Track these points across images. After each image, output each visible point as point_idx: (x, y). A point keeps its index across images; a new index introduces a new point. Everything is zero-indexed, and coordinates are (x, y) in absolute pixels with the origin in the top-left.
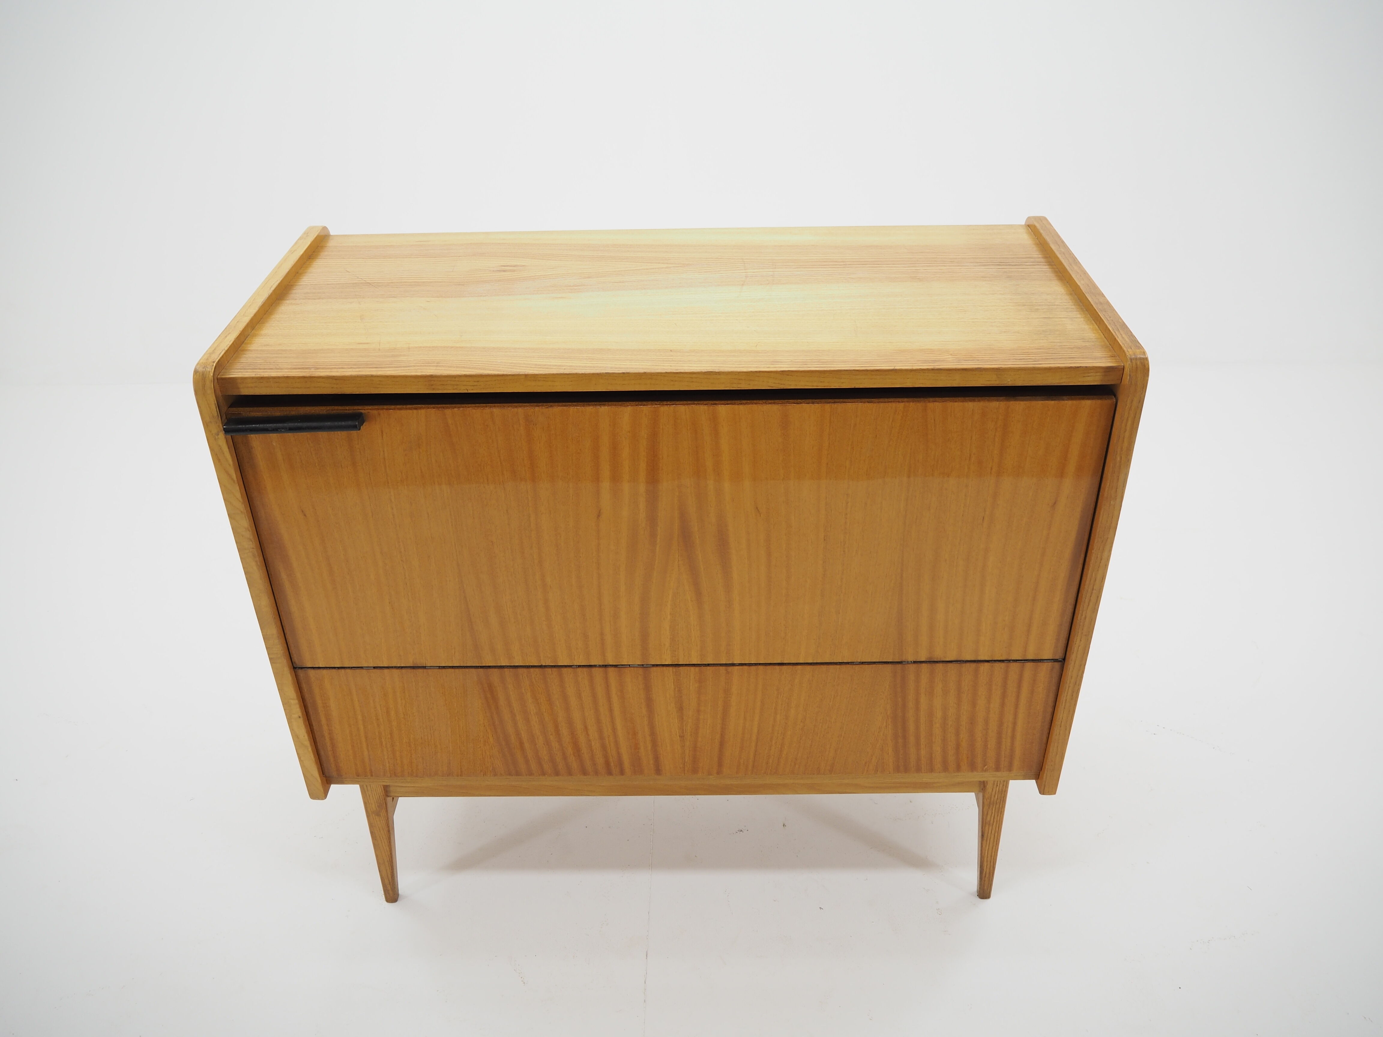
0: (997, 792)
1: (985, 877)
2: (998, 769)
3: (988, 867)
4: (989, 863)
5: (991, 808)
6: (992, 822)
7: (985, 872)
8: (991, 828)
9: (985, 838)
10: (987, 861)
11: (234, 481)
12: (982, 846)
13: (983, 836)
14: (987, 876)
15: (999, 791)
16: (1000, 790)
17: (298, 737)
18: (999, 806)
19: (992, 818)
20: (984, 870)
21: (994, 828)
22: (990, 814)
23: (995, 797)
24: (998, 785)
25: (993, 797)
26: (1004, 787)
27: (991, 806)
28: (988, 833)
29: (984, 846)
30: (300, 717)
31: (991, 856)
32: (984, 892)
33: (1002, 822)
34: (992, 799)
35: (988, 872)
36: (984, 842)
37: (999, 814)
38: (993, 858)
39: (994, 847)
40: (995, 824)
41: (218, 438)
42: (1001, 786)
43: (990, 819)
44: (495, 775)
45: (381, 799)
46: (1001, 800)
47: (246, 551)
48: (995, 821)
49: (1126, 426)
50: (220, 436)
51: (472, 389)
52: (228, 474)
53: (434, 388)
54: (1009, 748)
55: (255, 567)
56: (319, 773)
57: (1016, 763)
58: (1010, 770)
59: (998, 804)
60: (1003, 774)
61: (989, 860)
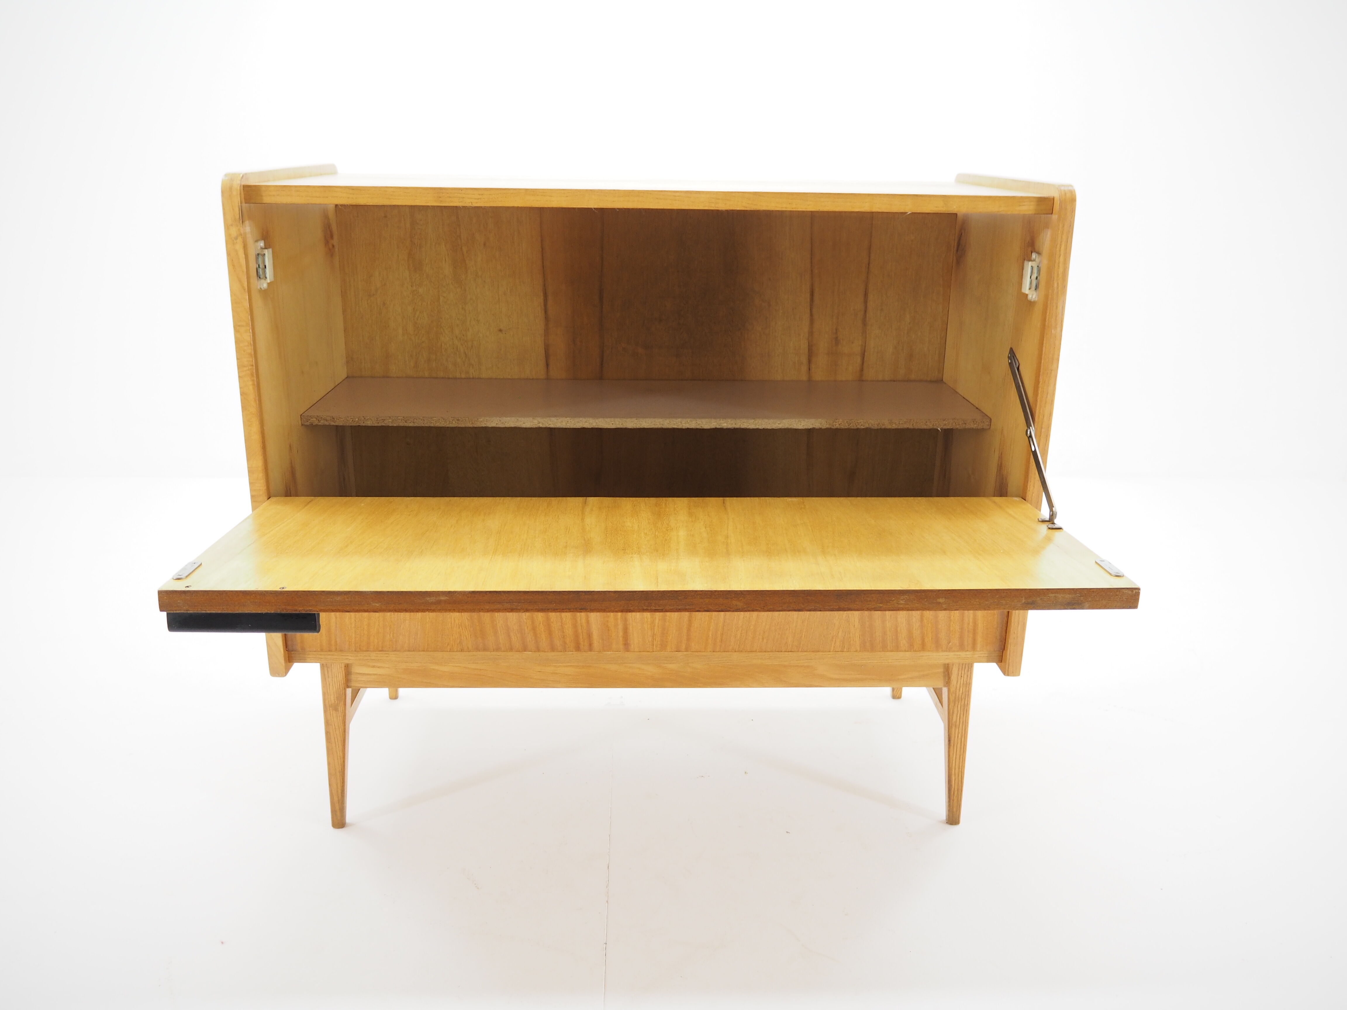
0: (961, 685)
1: (954, 795)
2: (962, 647)
3: (957, 780)
4: (957, 776)
5: (956, 705)
6: (958, 723)
7: (953, 789)
8: (957, 730)
9: (952, 744)
10: (955, 775)
11: (245, 290)
12: (949, 754)
13: (949, 741)
14: (956, 793)
15: (963, 684)
16: (965, 683)
18: (965, 703)
19: (958, 718)
20: (952, 785)
21: (960, 731)
22: (956, 713)
23: (960, 690)
24: (963, 676)
25: (958, 691)
26: (969, 678)
27: (957, 703)
28: (955, 737)
31: (959, 768)
32: (953, 818)
33: (968, 723)
34: (957, 695)
35: (956, 790)
36: (952, 748)
37: (965, 713)
38: (960, 769)
39: (962, 756)
40: (961, 725)
41: (236, 242)
42: (965, 676)
44: (462, 651)
45: (341, 688)
46: (965, 695)
47: (245, 369)
48: (961, 722)
49: (1060, 251)
50: (238, 240)
51: (477, 203)
52: (240, 281)
53: (441, 201)
54: (971, 620)
55: (251, 387)
56: (283, 644)
57: (979, 640)
58: (974, 648)
59: (963, 700)
60: (968, 653)
61: (956, 773)
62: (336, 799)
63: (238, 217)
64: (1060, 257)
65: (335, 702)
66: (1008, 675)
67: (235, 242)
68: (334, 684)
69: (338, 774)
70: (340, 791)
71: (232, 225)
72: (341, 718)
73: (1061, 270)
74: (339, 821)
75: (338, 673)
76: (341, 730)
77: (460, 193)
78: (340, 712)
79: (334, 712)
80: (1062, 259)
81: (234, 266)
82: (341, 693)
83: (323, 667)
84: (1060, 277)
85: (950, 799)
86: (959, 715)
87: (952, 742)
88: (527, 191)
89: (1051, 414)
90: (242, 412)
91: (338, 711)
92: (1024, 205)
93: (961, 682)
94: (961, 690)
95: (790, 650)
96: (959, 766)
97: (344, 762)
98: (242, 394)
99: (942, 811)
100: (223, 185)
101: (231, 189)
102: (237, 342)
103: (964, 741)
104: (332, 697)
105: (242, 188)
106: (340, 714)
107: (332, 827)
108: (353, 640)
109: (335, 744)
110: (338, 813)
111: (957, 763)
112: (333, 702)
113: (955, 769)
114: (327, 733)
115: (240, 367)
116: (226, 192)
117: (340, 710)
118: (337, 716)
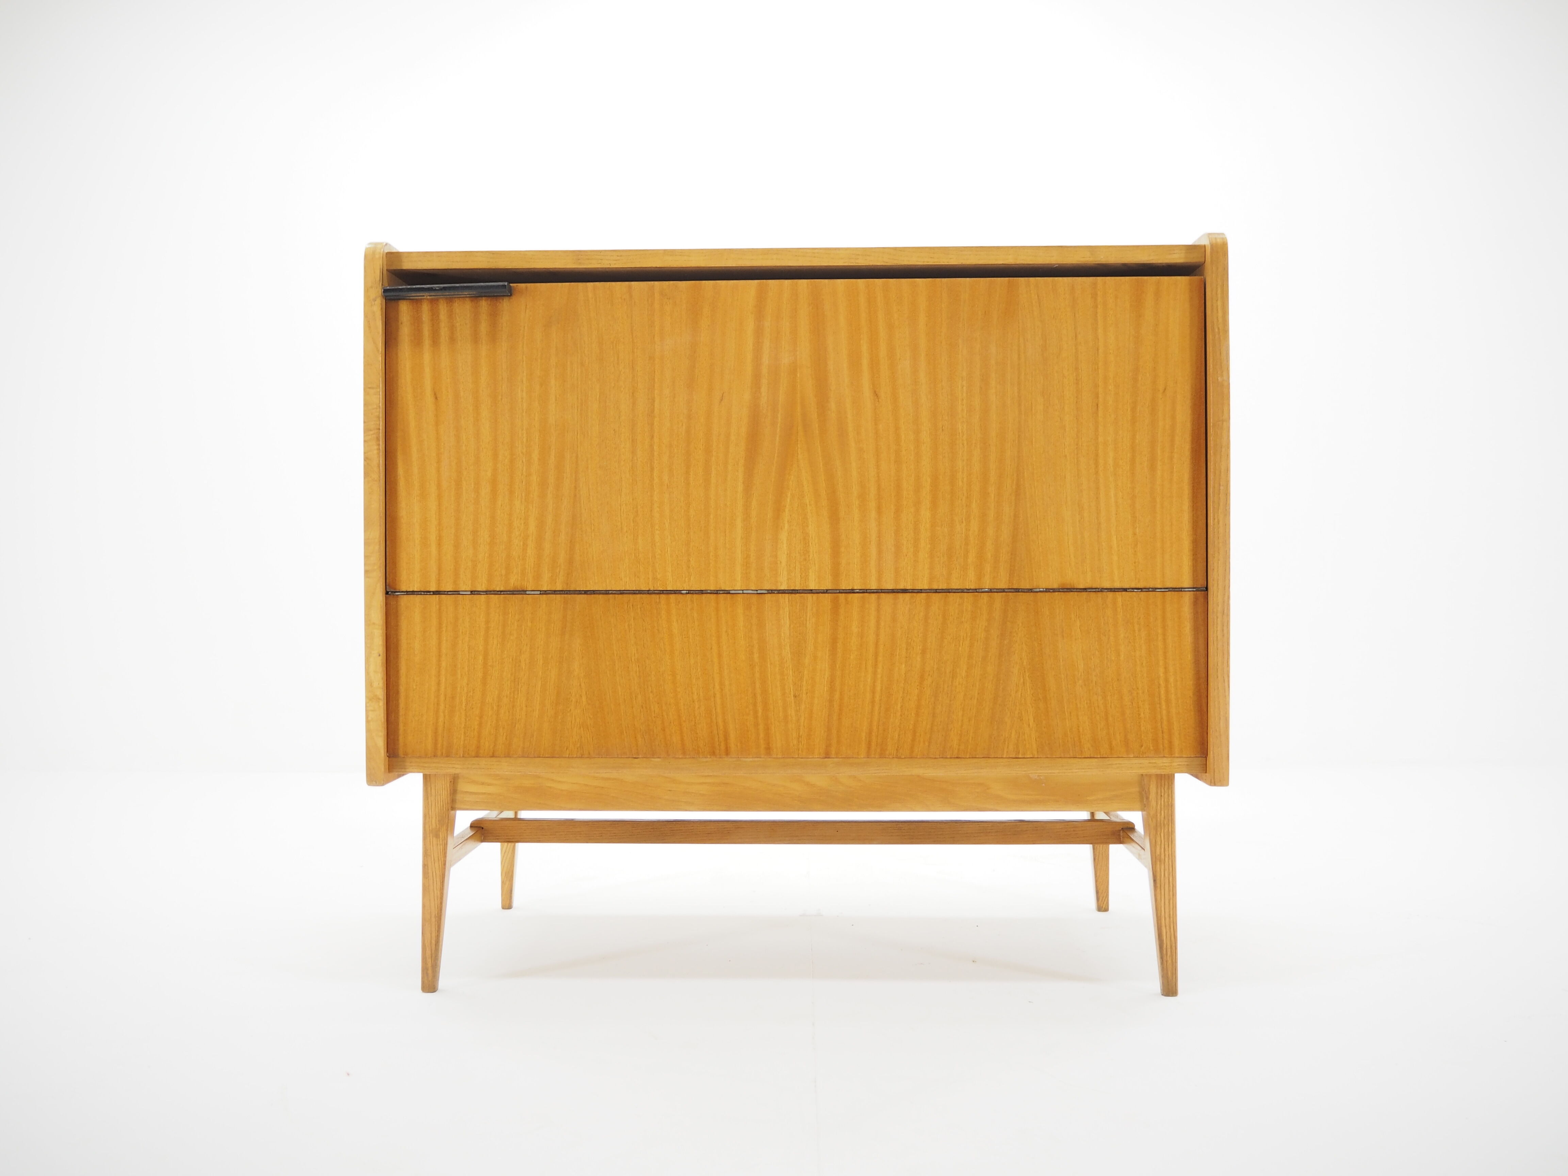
0: (1162, 807)
1: (1167, 954)
2: (1157, 753)
3: (1168, 933)
4: (1168, 928)
5: (1159, 833)
6: (1163, 857)
7: (1165, 946)
8: (1163, 867)
9: (1158, 886)
10: (1166, 926)
11: (378, 351)
12: (1156, 896)
13: (1155, 881)
14: (1169, 950)
15: (1164, 805)
16: (1166, 804)
17: (371, 685)
18: (1168, 830)
19: (1163, 850)
20: (1164, 943)
21: (1167, 867)
22: (1160, 841)
23: (1161, 814)
24: (1163, 795)
25: (1159, 815)
26: (1170, 798)
27: (1159, 829)
28: (1161, 875)
29: (1159, 898)
30: (379, 655)
31: (1170, 917)
32: (1169, 988)
33: (1175, 857)
34: (1159, 820)
35: (1169, 947)
36: (1158, 890)
37: (1170, 844)
38: (1172, 919)
39: (1172, 901)
40: (1167, 860)
41: (374, 304)
42: (1166, 795)
43: (1160, 851)
44: (582, 757)
45: (444, 810)
46: (1168, 820)
47: (372, 432)
48: (1167, 856)
49: (1217, 294)
50: (376, 302)
51: (615, 264)
53: (580, 263)
54: (1165, 718)
55: (375, 452)
56: (384, 745)
57: (1176, 742)
58: (1171, 754)
59: (1166, 827)
60: (1165, 760)
61: (1167, 924)
62: (428, 952)
63: (378, 279)
64: (1217, 301)
65: (436, 826)
66: (1215, 785)
68: (437, 804)
69: (433, 919)
70: (434, 942)
71: (372, 287)
72: (441, 847)
73: (1220, 314)
74: (430, 984)
75: (442, 788)
76: (440, 863)
77: (599, 255)
78: (441, 838)
79: (434, 839)
80: (1219, 303)
81: (370, 327)
82: (444, 815)
83: (427, 779)
84: (1220, 321)
85: (1163, 961)
86: (1163, 846)
87: (1158, 881)
88: (666, 252)
89: (1228, 470)
90: (364, 478)
91: (440, 838)
92: (1174, 253)
93: (1161, 803)
94: (1163, 814)
95: (955, 757)
96: (1170, 915)
97: (441, 903)
98: (366, 459)
99: (1156, 984)
100: (366, 249)
101: (374, 253)
102: (366, 404)
103: (1173, 881)
104: (434, 821)
105: (385, 254)
106: (441, 841)
107: (421, 991)
108: (462, 743)
109: (433, 880)
110: (430, 971)
111: (1167, 911)
112: (434, 826)
113: (1165, 920)
114: (425, 866)
115: (366, 430)
116: (369, 257)
117: (441, 836)
118: (437, 845)
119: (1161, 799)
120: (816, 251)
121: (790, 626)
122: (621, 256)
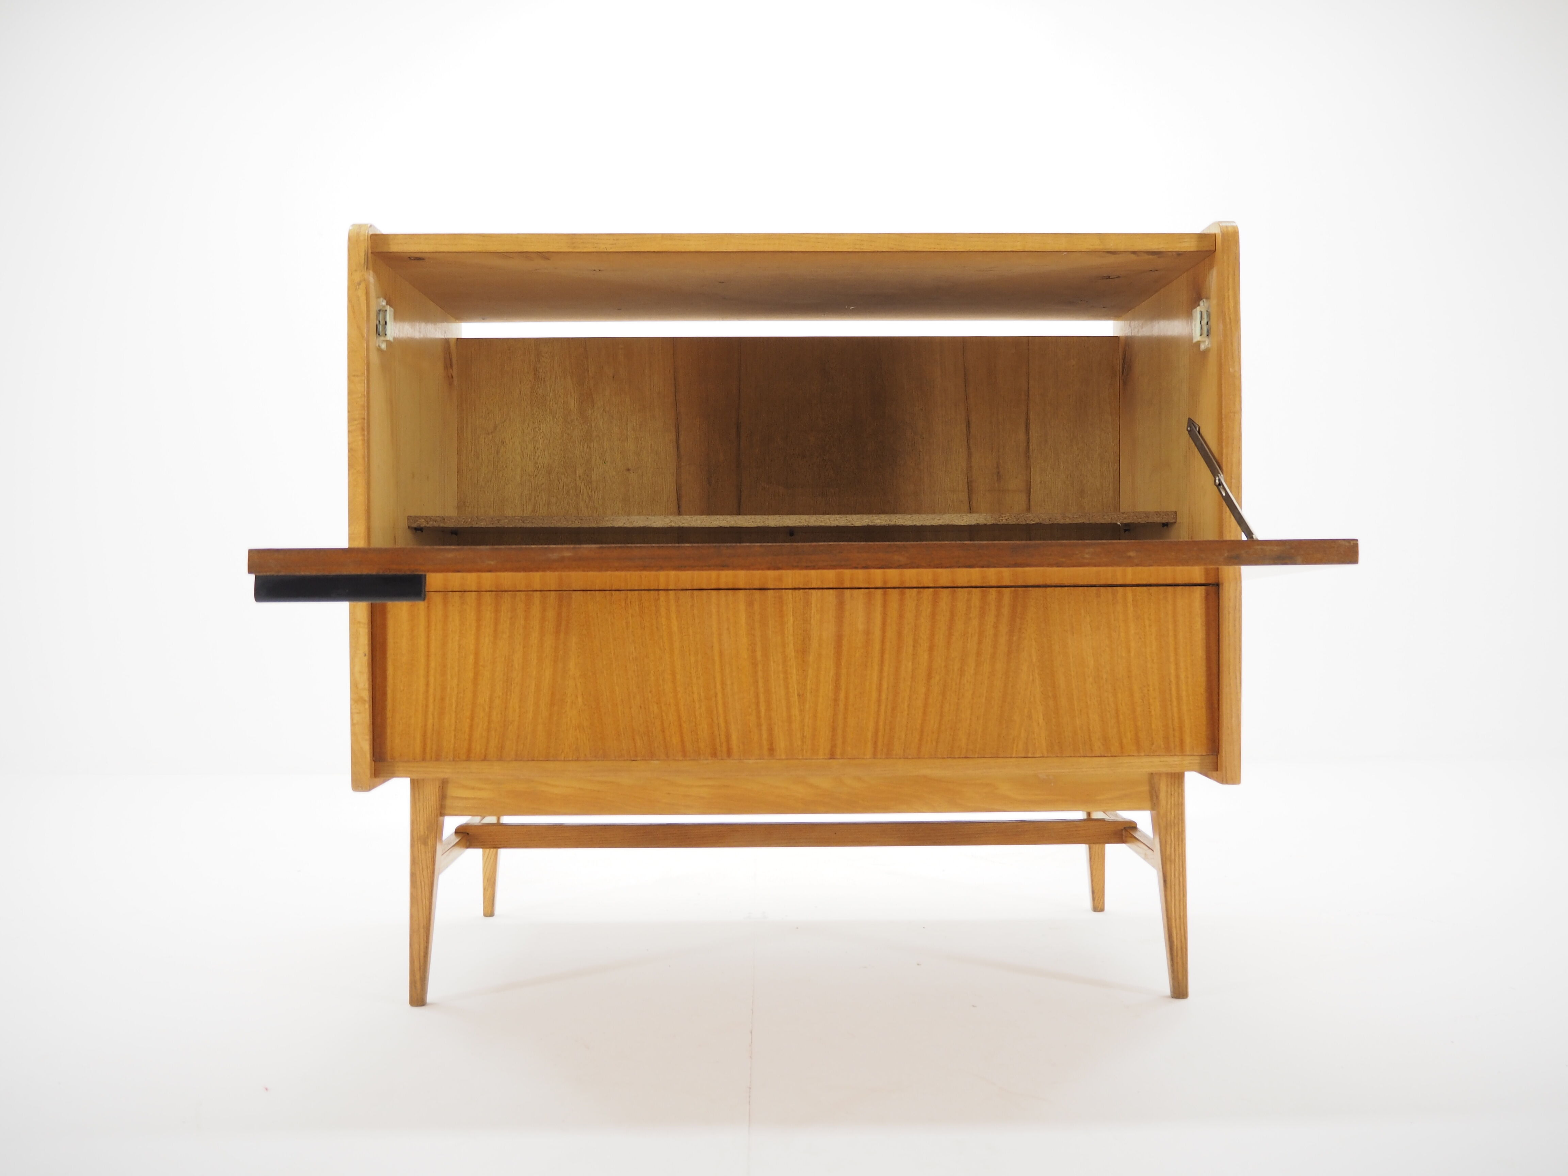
0: (1173, 806)
1: (1177, 956)
2: (1168, 750)
4: (1178, 929)
5: (1169, 833)
6: (1173, 857)
7: (1175, 947)
8: (1173, 866)
9: (1168, 885)
11: (363, 337)
12: (1166, 896)
13: (1165, 881)
14: (1180, 953)
15: (1174, 804)
17: (356, 687)
18: (1179, 829)
19: (1173, 849)
20: (1174, 942)
21: (1177, 868)
22: (1169, 842)
23: (1171, 813)
24: (1173, 793)
25: (1169, 814)
26: (1180, 797)
27: (1169, 829)
28: (1171, 875)
29: (1169, 899)
30: (365, 655)
31: (1180, 918)
32: (1179, 990)
33: (1185, 856)
34: (1169, 819)
35: (1179, 948)
36: (1169, 892)
37: (1180, 843)
38: (1182, 920)
39: (1182, 903)
40: (1177, 860)
42: (1176, 794)
43: (1171, 851)
44: (577, 760)
45: (433, 815)
46: (1179, 819)
47: (356, 422)
48: (1177, 856)
49: (1228, 283)
50: (361, 286)
51: (611, 248)
52: (359, 328)
53: (574, 247)
54: (1176, 715)
55: (360, 443)
56: (370, 748)
57: (1188, 740)
58: (1182, 752)
59: (1177, 826)
60: (1176, 758)
61: (1178, 925)
62: (417, 964)
63: (363, 262)
64: (1228, 290)
65: (425, 833)
66: (1227, 783)
67: (358, 287)
68: (425, 810)
69: (422, 930)
70: (422, 954)
71: (356, 271)
72: (430, 854)
73: (1232, 304)
74: (418, 998)
75: (431, 793)
76: (429, 871)
77: (594, 239)
78: (429, 846)
79: (423, 846)
80: (1231, 292)
81: (354, 312)
82: (433, 821)
83: (415, 784)
84: (1231, 311)
85: (1173, 962)
86: (1173, 845)
87: (1168, 882)
88: (664, 236)
89: (1239, 463)
90: (349, 470)
91: (428, 845)
92: (1185, 242)
93: (1171, 803)
94: (1173, 814)
95: (964, 756)
96: (1180, 915)
97: (430, 913)
98: (350, 450)
99: (1164, 985)
100: (350, 232)
101: (358, 234)
102: (350, 393)
103: (1183, 881)
104: (422, 827)
105: (369, 236)
106: (429, 848)
107: (409, 1005)
108: (452, 746)
109: (422, 889)
110: (418, 985)
111: (1177, 911)
112: (422, 833)
113: (1175, 920)
114: (413, 875)
115: (351, 420)
116: (353, 240)
117: (429, 844)
118: (426, 853)
119: (1171, 798)
120: (820, 236)
121: (794, 622)
122: (617, 240)
